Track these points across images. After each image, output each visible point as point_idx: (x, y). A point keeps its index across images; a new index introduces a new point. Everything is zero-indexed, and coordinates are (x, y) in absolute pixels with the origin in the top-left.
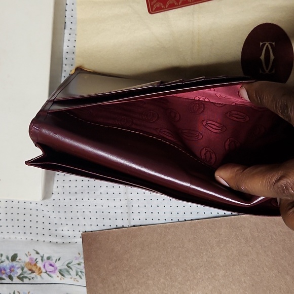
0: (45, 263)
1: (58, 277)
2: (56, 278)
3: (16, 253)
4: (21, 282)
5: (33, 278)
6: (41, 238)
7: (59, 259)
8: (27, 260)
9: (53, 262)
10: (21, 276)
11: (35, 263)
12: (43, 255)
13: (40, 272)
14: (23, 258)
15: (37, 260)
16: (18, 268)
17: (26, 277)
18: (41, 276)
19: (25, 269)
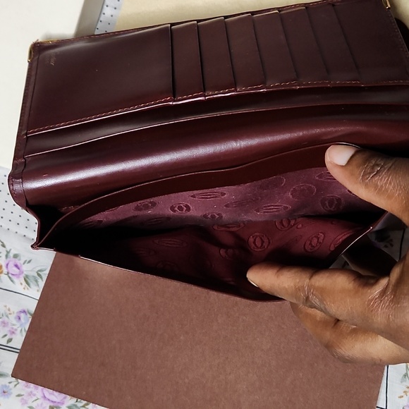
0: (9, 261)
1: (21, 284)
6: (14, 228)
7: (29, 262)
9: (20, 263)
12: (10, 250)
15: (0, 255)
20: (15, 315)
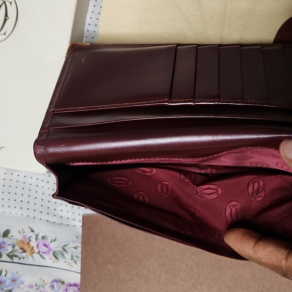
0: (39, 242)
1: (51, 259)
2: (49, 260)
3: (9, 229)
4: (10, 260)
5: (23, 258)
6: (38, 216)
7: (55, 240)
8: (20, 237)
9: (47, 242)
10: (11, 254)
11: (28, 241)
12: (38, 233)
13: (32, 252)
14: (16, 235)
15: (31, 239)
16: (9, 245)
17: (16, 256)
18: (32, 256)
19: (17, 248)
20: (49, 284)
